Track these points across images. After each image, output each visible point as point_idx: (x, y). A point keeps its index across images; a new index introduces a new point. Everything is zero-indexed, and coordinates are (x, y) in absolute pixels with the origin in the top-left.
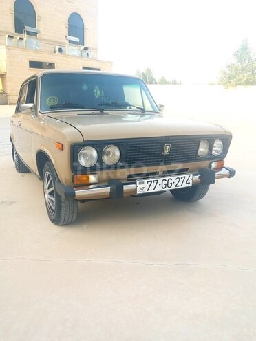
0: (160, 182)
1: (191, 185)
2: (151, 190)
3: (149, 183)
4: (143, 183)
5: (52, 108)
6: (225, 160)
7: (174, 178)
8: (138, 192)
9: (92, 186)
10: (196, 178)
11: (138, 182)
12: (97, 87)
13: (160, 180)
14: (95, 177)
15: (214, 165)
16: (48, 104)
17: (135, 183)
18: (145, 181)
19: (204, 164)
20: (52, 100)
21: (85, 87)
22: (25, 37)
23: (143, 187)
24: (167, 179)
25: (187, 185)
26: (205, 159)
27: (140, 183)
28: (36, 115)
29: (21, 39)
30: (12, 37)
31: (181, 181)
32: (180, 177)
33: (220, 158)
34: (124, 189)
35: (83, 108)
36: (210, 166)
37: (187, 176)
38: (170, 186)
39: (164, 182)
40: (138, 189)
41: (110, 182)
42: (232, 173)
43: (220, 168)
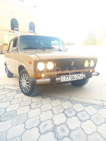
0: (70, 77)
1: (82, 78)
2: (67, 80)
3: (66, 77)
4: (63, 77)
5: (24, 49)
6: (95, 68)
7: (76, 75)
8: (62, 81)
9: (43, 78)
10: (84, 75)
11: (61, 77)
12: (42, 41)
13: (70, 76)
14: (44, 75)
15: (91, 71)
16: (23, 47)
17: (60, 77)
18: (64, 76)
19: (87, 70)
20: (24, 46)
21: (37, 41)
22: (15, 31)
23: (63, 79)
24: (73, 75)
25: (81, 78)
26: (87, 68)
27: (62, 77)
28: (18, 52)
29: (13, 32)
30: (10, 32)
31: (79, 76)
32: (78, 75)
33: (93, 68)
34: (56, 80)
35: (37, 49)
36: (89, 71)
37: (81, 75)
38: (74, 78)
39: (72, 77)
40: (61, 80)
41: (50, 77)
42: (98, 74)
43: (93, 72)
